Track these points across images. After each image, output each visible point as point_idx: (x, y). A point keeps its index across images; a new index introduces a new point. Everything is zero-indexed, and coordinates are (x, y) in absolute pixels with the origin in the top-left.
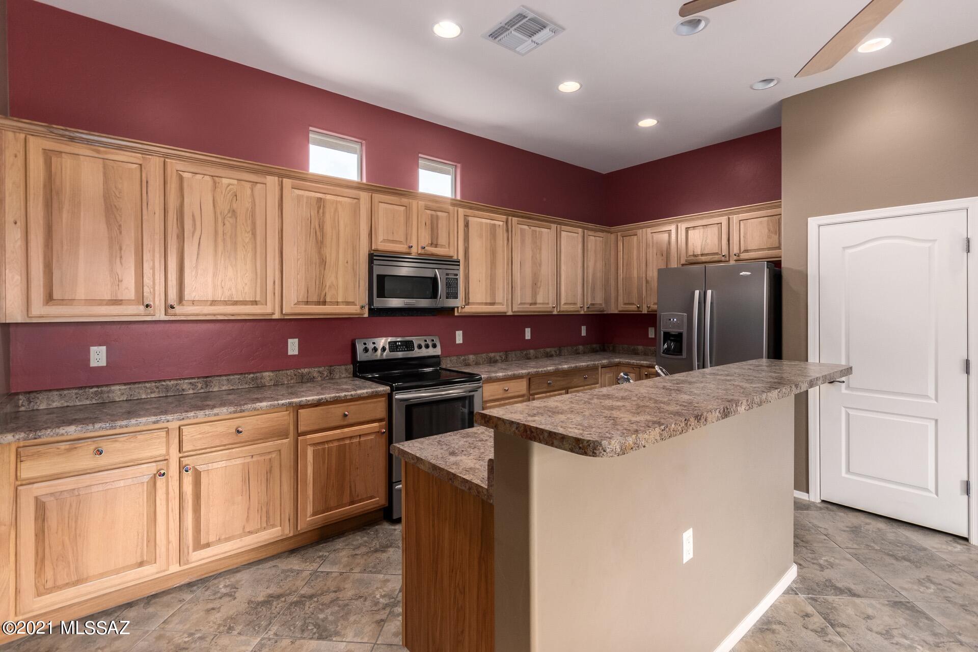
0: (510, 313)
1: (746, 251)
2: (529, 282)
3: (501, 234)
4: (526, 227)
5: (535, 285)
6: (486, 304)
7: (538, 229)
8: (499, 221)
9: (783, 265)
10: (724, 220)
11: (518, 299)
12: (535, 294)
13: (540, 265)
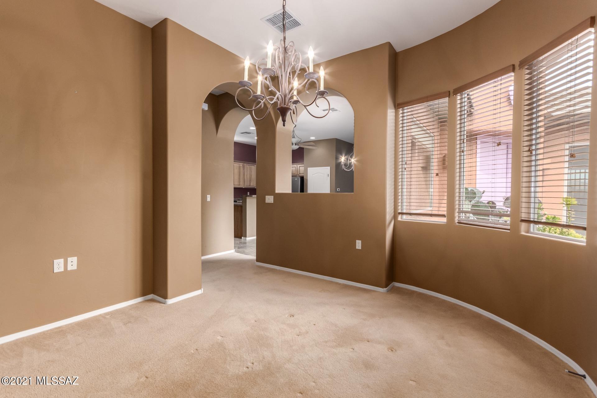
0: (244, 188)
1: (300, 174)
2: (249, 180)
3: (242, 168)
4: (248, 166)
5: (250, 181)
6: (238, 185)
7: (251, 166)
8: (241, 164)
9: (304, 177)
10: (296, 166)
11: (246, 184)
12: (250, 183)
13: (252, 175)
